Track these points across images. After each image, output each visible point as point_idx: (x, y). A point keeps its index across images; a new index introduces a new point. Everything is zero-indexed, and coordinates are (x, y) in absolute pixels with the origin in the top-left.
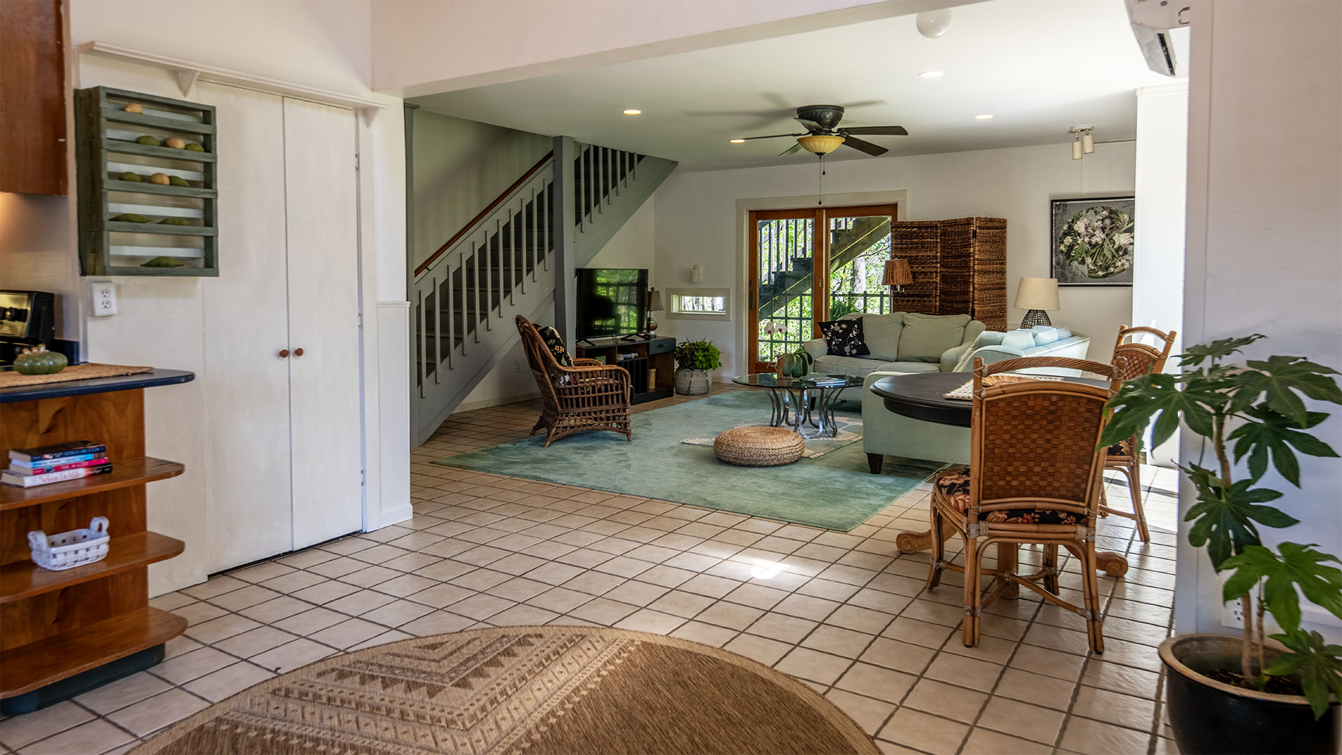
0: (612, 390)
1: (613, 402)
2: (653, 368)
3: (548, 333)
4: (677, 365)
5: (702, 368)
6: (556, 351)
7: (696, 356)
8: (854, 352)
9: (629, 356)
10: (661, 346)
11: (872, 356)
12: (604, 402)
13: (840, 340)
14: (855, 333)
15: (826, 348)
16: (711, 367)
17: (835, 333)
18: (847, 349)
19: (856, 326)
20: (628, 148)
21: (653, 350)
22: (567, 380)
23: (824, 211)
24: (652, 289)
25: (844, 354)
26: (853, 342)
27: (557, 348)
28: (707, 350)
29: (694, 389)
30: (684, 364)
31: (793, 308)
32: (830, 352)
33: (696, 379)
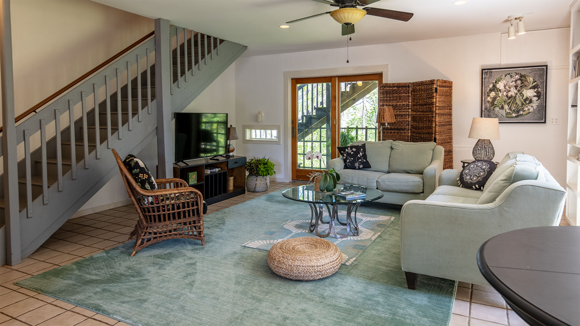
0: (188, 207)
1: (189, 216)
2: (231, 176)
3: (133, 164)
4: (247, 173)
5: (263, 175)
6: (140, 178)
7: (259, 168)
8: (361, 166)
9: (214, 170)
10: (236, 162)
11: (372, 169)
12: (182, 216)
13: (352, 159)
14: (361, 154)
15: (343, 164)
16: (269, 174)
17: (348, 154)
18: (357, 165)
19: (362, 149)
21: (231, 166)
22: (150, 201)
23: (337, 78)
24: (231, 126)
25: (354, 168)
26: (360, 160)
27: (141, 176)
28: (266, 164)
29: (258, 189)
30: (252, 173)
31: (316, 135)
32: (346, 167)
33: (259, 182)
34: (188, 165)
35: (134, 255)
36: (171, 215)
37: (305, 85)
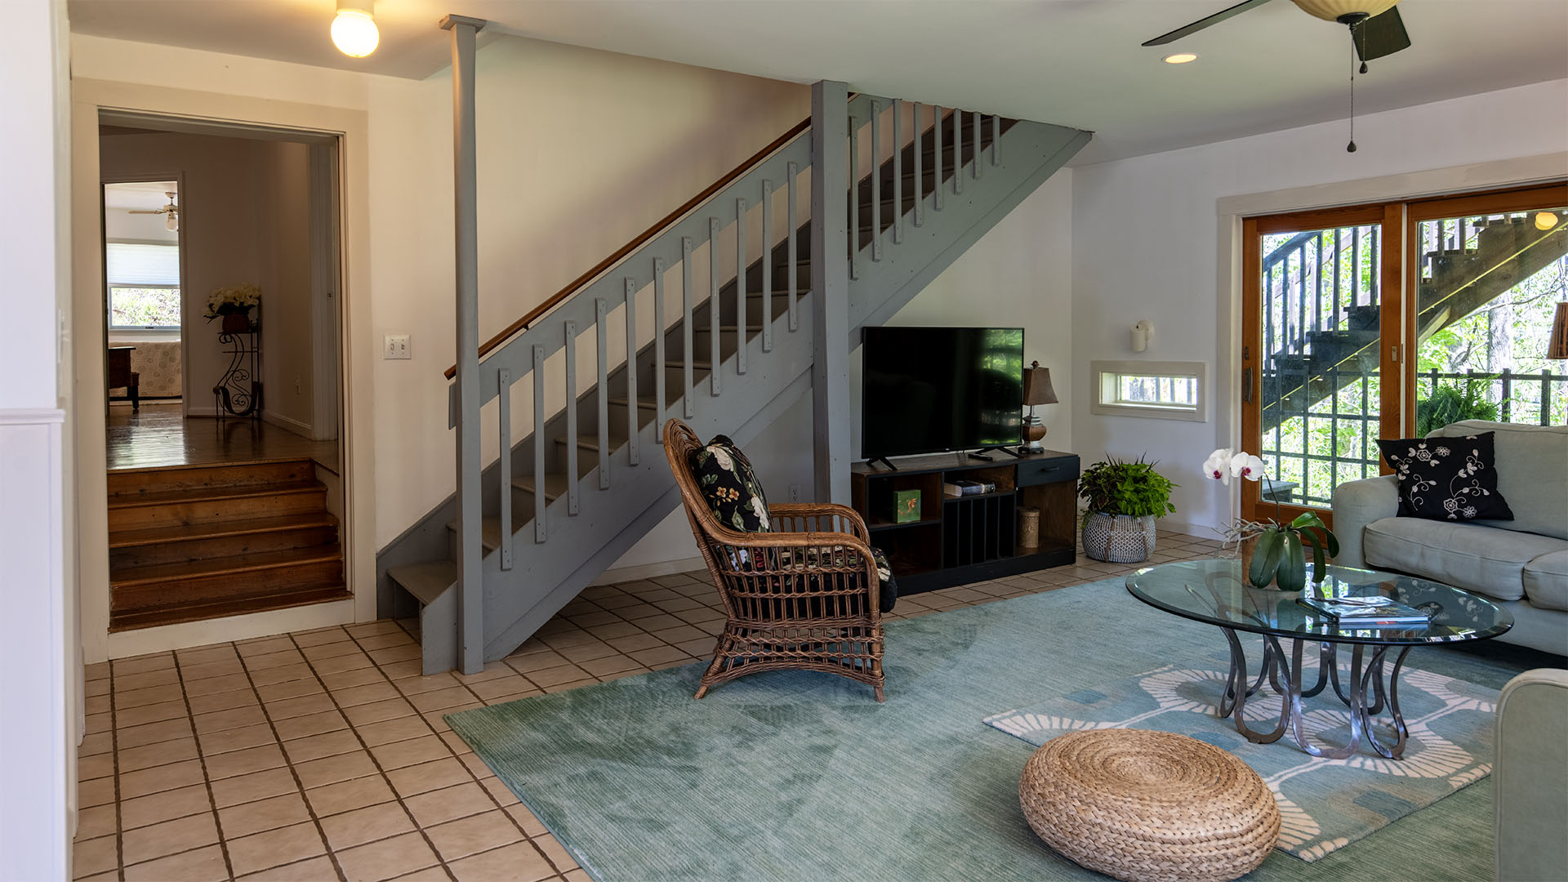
0: (841, 587)
1: (843, 611)
2: (1033, 509)
3: (702, 461)
4: (1083, 503)
5: (1133, 514)
6: (721, 498)
7: (1118, 491)
8: (1470, 512)
9: (974, 489)
10: (1043, 470)
11: (1518, 523)
12: (824, 611)
13: (1433, 483)
14: (1471, 468)
15: (1393, 499)
16: (1150, 512)
17: (1418, 466)
18: (1450, 505)
19: (1476, 453)
20: (979, 105)
21: (1027, 478)
22: (744, 560)
23: (1407, 206)
24: (1035, 364)
25: (1442, 516)
26: (1466, 490)
27: (721, 492)
28: (1144, 479)
29: (1117, 553)
30: (1096, 506)
31: (1348, 396)
32: (1406, 510)
33: (1121, 534)
34: (894, 469)
35: (703, 696)
36: (795, 604)
37: (1309, 238)
